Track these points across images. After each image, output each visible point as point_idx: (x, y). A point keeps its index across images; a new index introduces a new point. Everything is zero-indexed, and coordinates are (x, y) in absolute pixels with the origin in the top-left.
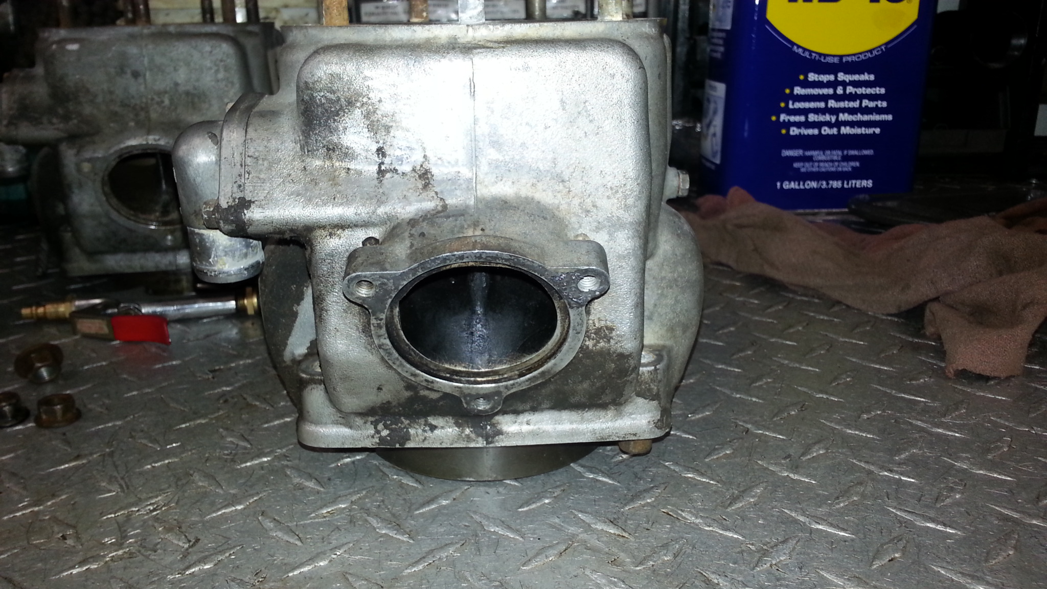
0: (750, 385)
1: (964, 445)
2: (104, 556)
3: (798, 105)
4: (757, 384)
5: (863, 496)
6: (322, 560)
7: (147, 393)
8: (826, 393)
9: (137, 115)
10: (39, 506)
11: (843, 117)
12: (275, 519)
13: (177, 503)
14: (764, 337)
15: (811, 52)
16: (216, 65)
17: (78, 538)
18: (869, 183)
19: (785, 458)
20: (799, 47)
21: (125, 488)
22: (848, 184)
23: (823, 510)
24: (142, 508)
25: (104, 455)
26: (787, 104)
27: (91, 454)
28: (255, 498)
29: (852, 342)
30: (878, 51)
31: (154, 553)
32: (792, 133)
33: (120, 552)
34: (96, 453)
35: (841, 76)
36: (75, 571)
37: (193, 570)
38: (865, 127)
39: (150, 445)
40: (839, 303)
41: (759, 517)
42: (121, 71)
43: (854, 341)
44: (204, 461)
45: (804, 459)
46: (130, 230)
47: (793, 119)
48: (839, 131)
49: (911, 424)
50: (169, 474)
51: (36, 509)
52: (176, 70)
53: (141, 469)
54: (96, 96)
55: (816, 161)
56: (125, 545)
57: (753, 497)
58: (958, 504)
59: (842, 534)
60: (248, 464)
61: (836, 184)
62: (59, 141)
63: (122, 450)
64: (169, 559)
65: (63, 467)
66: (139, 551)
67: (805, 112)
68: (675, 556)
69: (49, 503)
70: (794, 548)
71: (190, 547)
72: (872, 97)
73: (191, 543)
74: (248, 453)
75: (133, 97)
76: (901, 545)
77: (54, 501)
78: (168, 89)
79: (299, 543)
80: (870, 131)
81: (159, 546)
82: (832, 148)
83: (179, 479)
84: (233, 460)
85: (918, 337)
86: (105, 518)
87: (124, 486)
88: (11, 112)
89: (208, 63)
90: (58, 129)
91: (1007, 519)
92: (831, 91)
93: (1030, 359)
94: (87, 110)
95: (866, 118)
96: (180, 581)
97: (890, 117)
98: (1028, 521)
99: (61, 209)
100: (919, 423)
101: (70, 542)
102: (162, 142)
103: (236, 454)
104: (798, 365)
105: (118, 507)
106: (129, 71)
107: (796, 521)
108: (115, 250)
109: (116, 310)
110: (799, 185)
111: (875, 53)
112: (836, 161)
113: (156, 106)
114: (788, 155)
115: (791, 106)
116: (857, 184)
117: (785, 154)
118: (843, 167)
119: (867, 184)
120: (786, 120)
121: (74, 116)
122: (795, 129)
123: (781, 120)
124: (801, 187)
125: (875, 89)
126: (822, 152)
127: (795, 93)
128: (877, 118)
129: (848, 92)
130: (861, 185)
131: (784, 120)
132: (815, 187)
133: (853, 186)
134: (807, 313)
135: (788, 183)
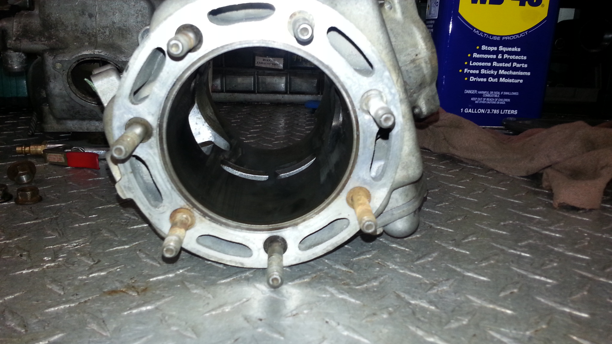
0: (436, 205)
1: (561, 240)
2: (43, 266)
3: (475, 64)
4: (439, 205)
5: (498, 261)
6: (171, 273)
7: (82, 192)
8: (480, 211)
9: (90, 39)
10: (10, 240)
11: (501, 72)
12: (146, 253)
13: (90, 243)
14: (447, 183)
15: (484, 33)
16: (137, 13)
17: (29, 256)
18: (515, 112)
19: (452, 241)
20: (477, 30)
21: (62, 235)
22: (503, 112)
23: (472, 266)
24: (69, 244)
25: (52, 219)
26: (469, 63)
27: (45, 218)
28: (136, 243)
29: (498, 188)
30: (523, 35)
31: (72, 266)
32: (471, 80)
33: (53, 264)
34: (47, 218)
35: (501, 48)
36: (24, 272)
37: (94, 275)
38: (515, 79)
39: (79, 215)
40: (492, 170)
41: (433, 268)
42: (83, 13)
43: (500, 188)
44: (109, 224)
45: (464, 241)
46: (82, 106)
47: (471, 72)
48: (499, 80)
49: (530, 229)
50: (88, 229)
51: (8, 242)
52: (114, 14)
53: (72, 226)
54: (67, 27)
55: (485, 97)
56: (56, 261)
57: (430, 257)
58: (555, 268)
59: (483, 278)
60: (135, 227)
61: (496, 111)
62: (44, 51)
63: (63, 217)
64: (81, 269)
65: (27, 223)
66: (64, 265)
67: (479, 68)
68: (381, 283)
69: (16, 239)
70: (453, 283)
71: (94, 264)
72: (519, 61)
73: (95, 262)
74: (136, 222)
75: (88, 29)
76: (518, 286)
77: (19, 238)
78: (109, 25)
79: (158, 266)
80: (517, 81)
81: (76, 263)
82: (494, 90)
83: (93, 232)
84: (126, 225)
85: (538, 188)
86: (47, 248)
87: (61, 233)
88: (18, 33)
89: (133, 12)
90: (44, 44)
91: (583, 277)
92: (495, 57)
93: (604, 202)
94: (62, 34)
95: (515, 73)
96: (85, 280)
97: (529, 74)
98: (597, 278)
99: (44, 94)
100: (535, 228)
101: (24, 258)
102: (102, 54)
103: (129, 222)
104: (464, 197)
105: (56, 243)
107: (455, 271)
108: (73, 118)
109: (70, 150)
110: (474, 111)
111: (521, 35)
112: (496, 98)
113: (101, 34)
114: (468, 93)
115: (471, 64)
116: (509, 112)
117: (467, 92)
118: (500, 101)
119: (514, 112)
120: (468, 72)
121: (54, 37)
122: (473, 78)
123: (465, 72)
124: (475, 112)
125: (520, 57)
126: (488, 92)
127: (474, 57)
128: (521, 73)
129: (505, 57)
130: (510, 113)
131: (467, 72)
132: (484, 112)
133: (506, 113)
134: (473, 173)
135: (467, 109)
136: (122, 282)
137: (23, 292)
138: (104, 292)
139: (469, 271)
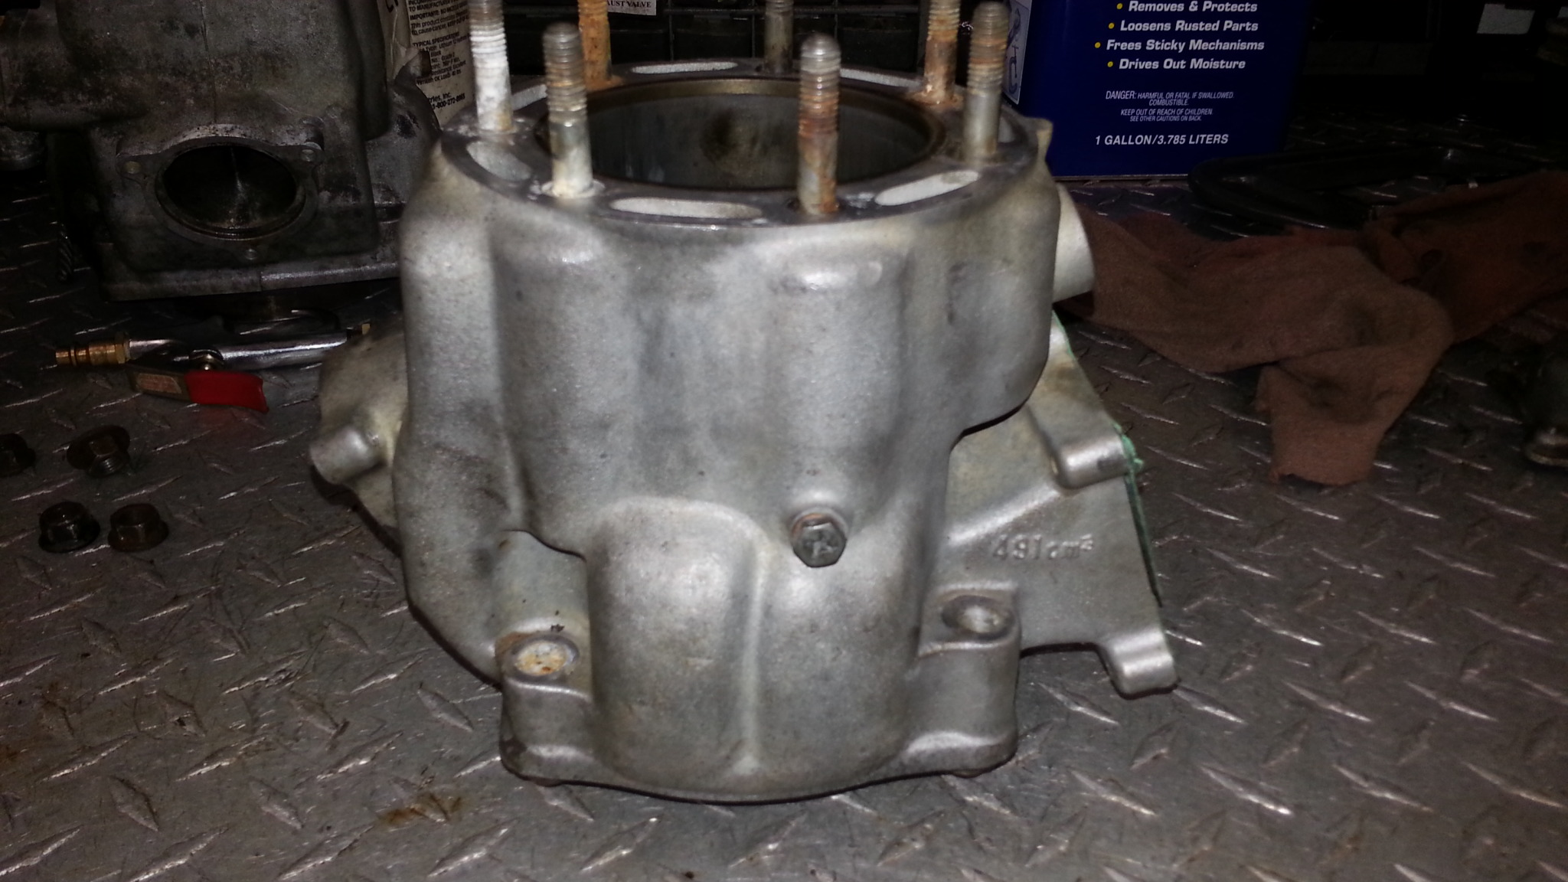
1: (1271, 590)
2: (236, 749)
3: (1133, 27)
7: (249, 494)
9: (196, 88)
10: (141, 676)
11: (1195, 45)
12: (437, 695)
13: (314, 670)
16: (303, 13)
17: (198, 723)
18: (1223, 139)
21: (246, 647)
22: (1194, 140)
23: (1086, 685)
24: (273, 677)
25: (209, 595)
26: (1118, 26)
27: (194, 594)
28: (410, 664)
29: (1159, 421)
31: (296, 744)
32: (1121, 67)
33: (255, 742)
34: (198, 593)
36: (203, 771)
37: (346, 768)
38: (1226, 60)
39: (267, 580)
40: (1152, 351)
42: (171, 26)
43: (1162, 420)
44: (339, 605)
46: (196, 243)
47: (1124, 46)
48: (1188, 64)
49: (1211, 556)
50: (298, 625)
51: (138, 679)
52: (247, 22)
53: (261, 619)
54: (136, 61)
55: (1153, 107)
56: (259, 732)
58: (1246, 679)
59: (1104, 719)
60: (396, 611)
61: (1178, 139)
62: (89, 125)
63: (231, 587)
64: (316, 751)
65: (159, 615)
66: (278, 740)
67: (1142, 36)
69: (153, 671)
70: (1046, 739)
71: (338, 733)
72: (1238, 17)
73: (339, 728)
74: (392, 595)
75: (190, 63)
76: (1169, 737)
77: (158, 667)
78: (238, 49)
79: (468, 729)
80: (1232, 65)
81: (300, 733)
82: (1176, 89)
83: (311, 634)
84: (375, 606)
85: (1246, 413)
86: (227, 692)
87: (243, 643)
88: (17, 85)
90: (86, 110)
91: (1300, 702)
92: (1181, 7)
94: (126, 81)
95: (1227, 46)
96: (333, 782)
97: (1261, 46)
100: (1222, 556)
101: (190, 728)
102: (236, 133)
103: (378, 596)
105: (240, 677)
106: (181, 26)
107: (1052, 701)
108: (176, 267)
109: (188, 358)
110: (1126, 140)
112: (1181, 107)
113: (223, 74)
114: (1115, 98)
115: (1123, 29)
116: (1208, 139)
117: (1110, 97)
118: (1188, 116)
119: (1221, 139)
120: (1115, 48)
121: (107, 90)
122: (1127, 61)
123: (1108, 48)
124: (1130, 143)
125: (1243, 5)
126: (1162, 94)
127: (1130, 9)
128: (1242, 46)
129: (1205, 8)
130: (1212, 140)
131: (1112, 48)
132: (1149, 142)
133: (1202, 142)
134: (1110, 369)
135: (1111, 137)
136: (407, 785)
137: (220, 830)
138: (380, 817)
139: (1079, 699)
